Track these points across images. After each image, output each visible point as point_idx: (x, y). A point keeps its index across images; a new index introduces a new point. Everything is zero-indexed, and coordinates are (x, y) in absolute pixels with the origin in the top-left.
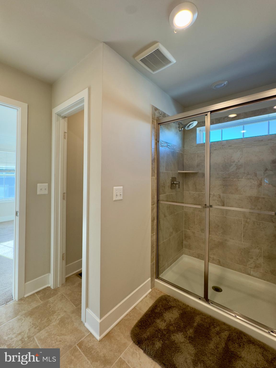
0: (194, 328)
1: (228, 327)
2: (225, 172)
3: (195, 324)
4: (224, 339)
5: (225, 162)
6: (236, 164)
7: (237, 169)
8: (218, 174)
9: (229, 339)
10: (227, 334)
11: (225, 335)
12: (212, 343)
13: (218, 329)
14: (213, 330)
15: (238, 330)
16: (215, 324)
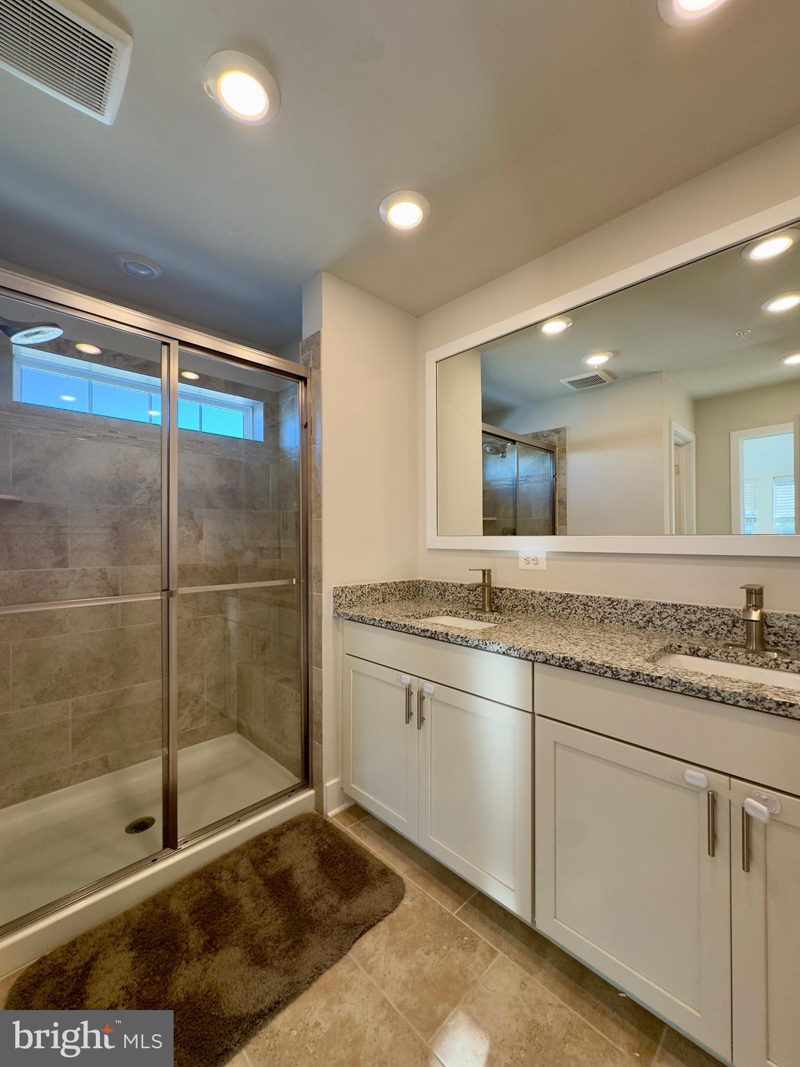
0: (193, 924)
1: (235, 854)
2: (121, 507)
3: (185, 917)
4: (251, 874)
5: (119, 477)
6: (147, 488)
7: (151, 498)
8: (97, 510)
9: (257, 864)
10: (248, 865)
11: (244, 868)
12: (243, 901)
13: (226, 875)
14: (223, 885)
15: (252, 841)
16: (215, 874)
